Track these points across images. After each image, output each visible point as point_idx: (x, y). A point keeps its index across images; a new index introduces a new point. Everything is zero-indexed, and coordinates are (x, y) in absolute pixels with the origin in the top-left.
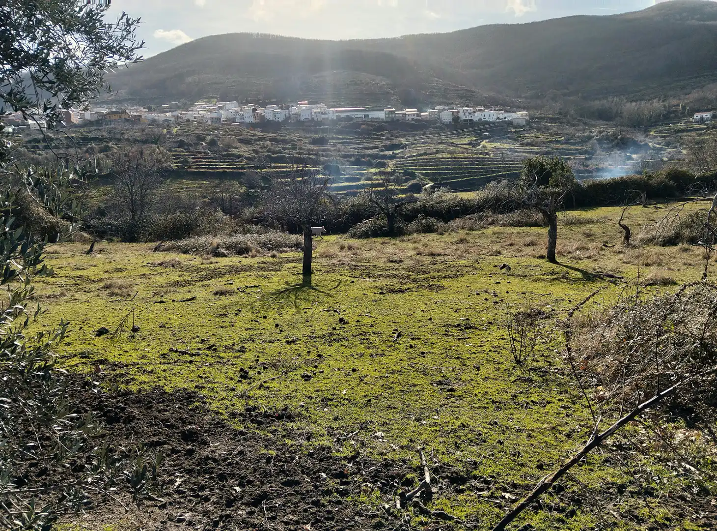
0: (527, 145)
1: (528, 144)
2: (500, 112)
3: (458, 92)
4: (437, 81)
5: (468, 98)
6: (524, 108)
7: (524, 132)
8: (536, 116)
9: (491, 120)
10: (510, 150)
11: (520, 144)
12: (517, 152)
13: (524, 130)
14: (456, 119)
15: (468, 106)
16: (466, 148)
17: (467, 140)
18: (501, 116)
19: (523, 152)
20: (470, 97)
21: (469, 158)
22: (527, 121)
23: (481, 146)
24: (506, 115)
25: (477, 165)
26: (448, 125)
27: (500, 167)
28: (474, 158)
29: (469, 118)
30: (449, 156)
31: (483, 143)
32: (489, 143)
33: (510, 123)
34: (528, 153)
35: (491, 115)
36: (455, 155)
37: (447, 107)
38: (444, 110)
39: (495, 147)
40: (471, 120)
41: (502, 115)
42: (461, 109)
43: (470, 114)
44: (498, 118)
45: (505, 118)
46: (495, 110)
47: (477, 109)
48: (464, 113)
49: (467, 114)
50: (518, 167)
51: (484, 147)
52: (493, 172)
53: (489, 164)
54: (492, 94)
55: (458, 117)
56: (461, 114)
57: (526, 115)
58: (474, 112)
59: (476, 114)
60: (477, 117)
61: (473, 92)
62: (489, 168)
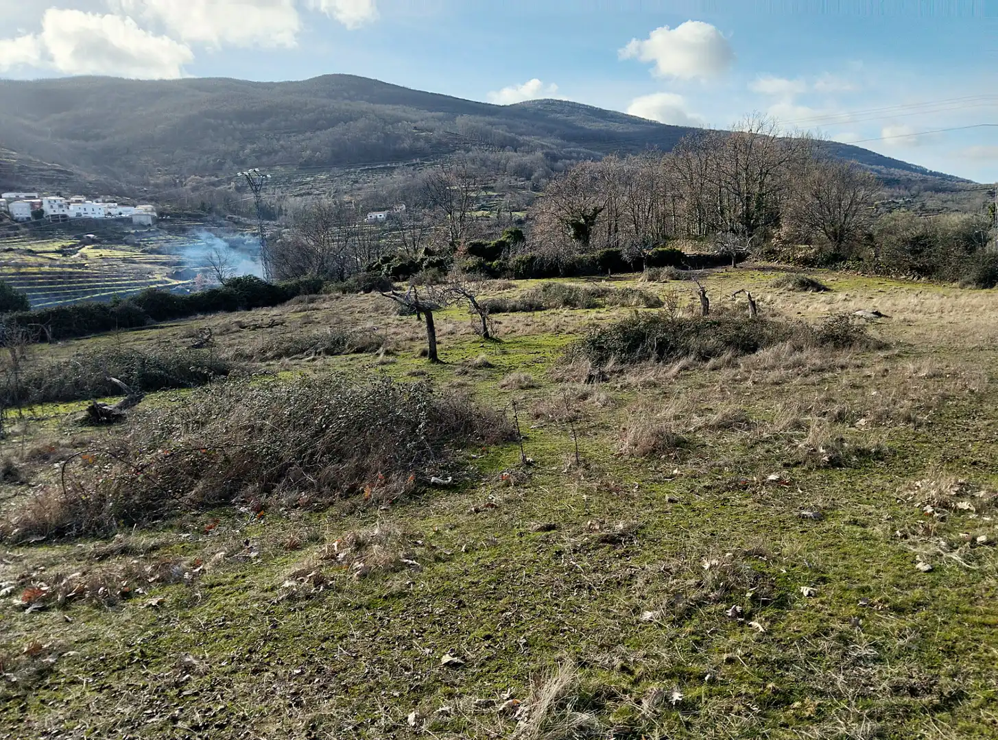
0: (150, 253)
1: (152, 252)
2: (112, 204)
3: (44, 173)
4: (7, 154)
5: (62, 183)
6: (150, 200)
7: (149, 235)
8: (167, 212)
9: (97, 216)
10: (124, 260)
11: (142, 252)
12: (134, 262)
13: (149, 231)
14: (38, 214)
15: (59, 194)
16: (50, 258)
17: (57, 246)
18: (113, 211)
19: (146, 263)
20: (66, 181)
21: (49, 273)
22: (153, 218)
23: (78, 254)
24: (121, 209)
25: (60, 283)
26: (25, 222)
27: (98, 286)
28: (55, 273)
29: (59, 212)
30: (13, 271)
31: (84, 250)
32: (93, 251)
33: (129, 221)
34: (151, 263)
35: (96, 209)
36: (23, 270)
37: (22, 195)
38: (17, 199)
39: (101, 255)
40: (64, 216)
41: (116, 210)
42: (45, 200)
43: (61, 206)
44: (109, 214)
45: (120, 214)
46: (104, 202)
47: (73, 199)
48: (52, 205)
49: (56, 206)
50: (125, 285)
51: (83, 256)
52: (86, 293)
53: (80, 282)
54: (102, 178)
55: (42, 211)
56: (46, 207)
57: (152, 211)
58: (69, 204)
59: (71, 207)
60: (72, 211)
61: (71, 174)
62: (80, 288)
